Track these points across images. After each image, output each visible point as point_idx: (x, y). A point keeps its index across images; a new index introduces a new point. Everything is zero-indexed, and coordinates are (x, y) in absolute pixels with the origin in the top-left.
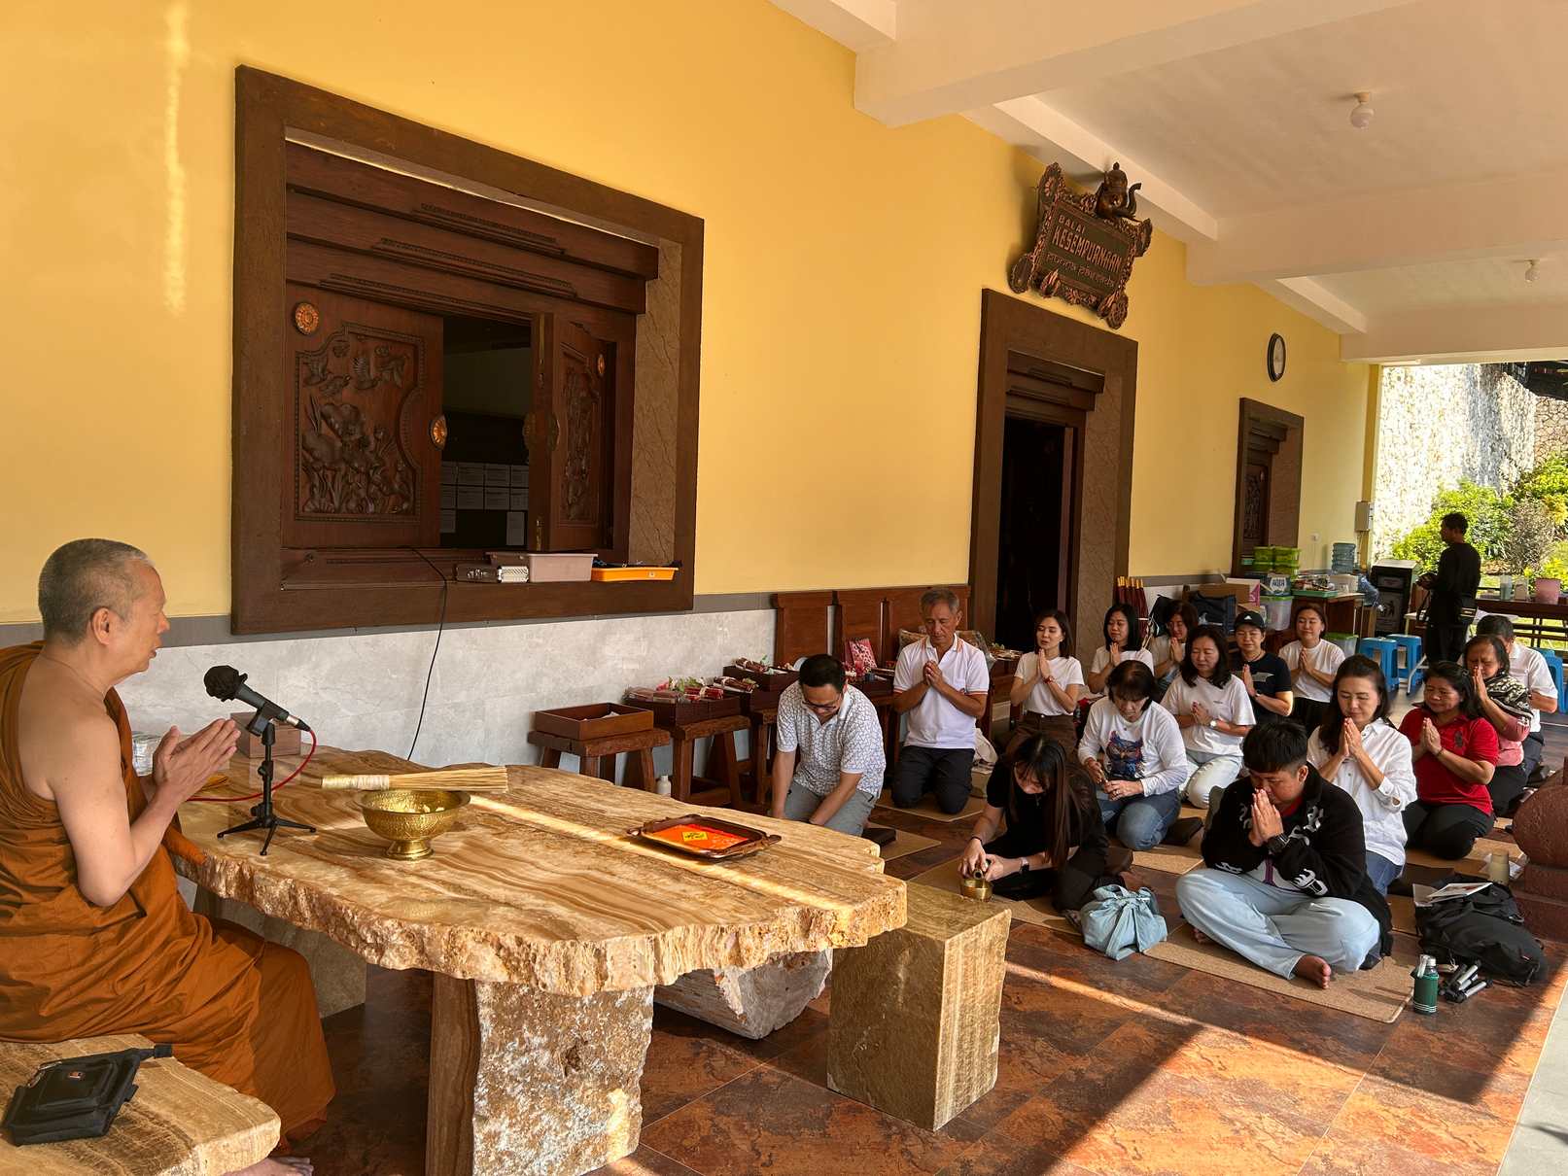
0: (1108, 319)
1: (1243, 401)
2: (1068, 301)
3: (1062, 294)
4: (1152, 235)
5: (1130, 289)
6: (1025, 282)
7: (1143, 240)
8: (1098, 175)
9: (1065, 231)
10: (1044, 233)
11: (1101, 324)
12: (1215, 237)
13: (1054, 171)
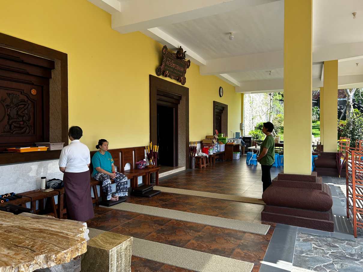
0: (181, 83)
1: (214, 101)
2: (171, 78)
3: (170, 77)
4: (191, 63)
5: (186, 76)
6: (160, 73)
7: (188, 64)
8: (176, 49)
9: (169, 62)
10: (164, 62)
11: (180, 84)
12: (205, 64)
13: (165, 47)
